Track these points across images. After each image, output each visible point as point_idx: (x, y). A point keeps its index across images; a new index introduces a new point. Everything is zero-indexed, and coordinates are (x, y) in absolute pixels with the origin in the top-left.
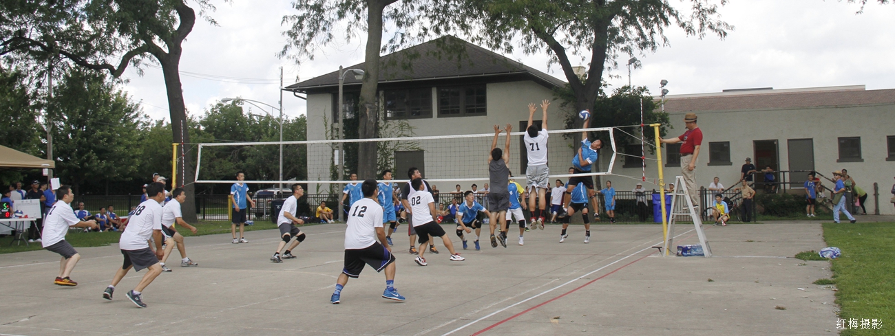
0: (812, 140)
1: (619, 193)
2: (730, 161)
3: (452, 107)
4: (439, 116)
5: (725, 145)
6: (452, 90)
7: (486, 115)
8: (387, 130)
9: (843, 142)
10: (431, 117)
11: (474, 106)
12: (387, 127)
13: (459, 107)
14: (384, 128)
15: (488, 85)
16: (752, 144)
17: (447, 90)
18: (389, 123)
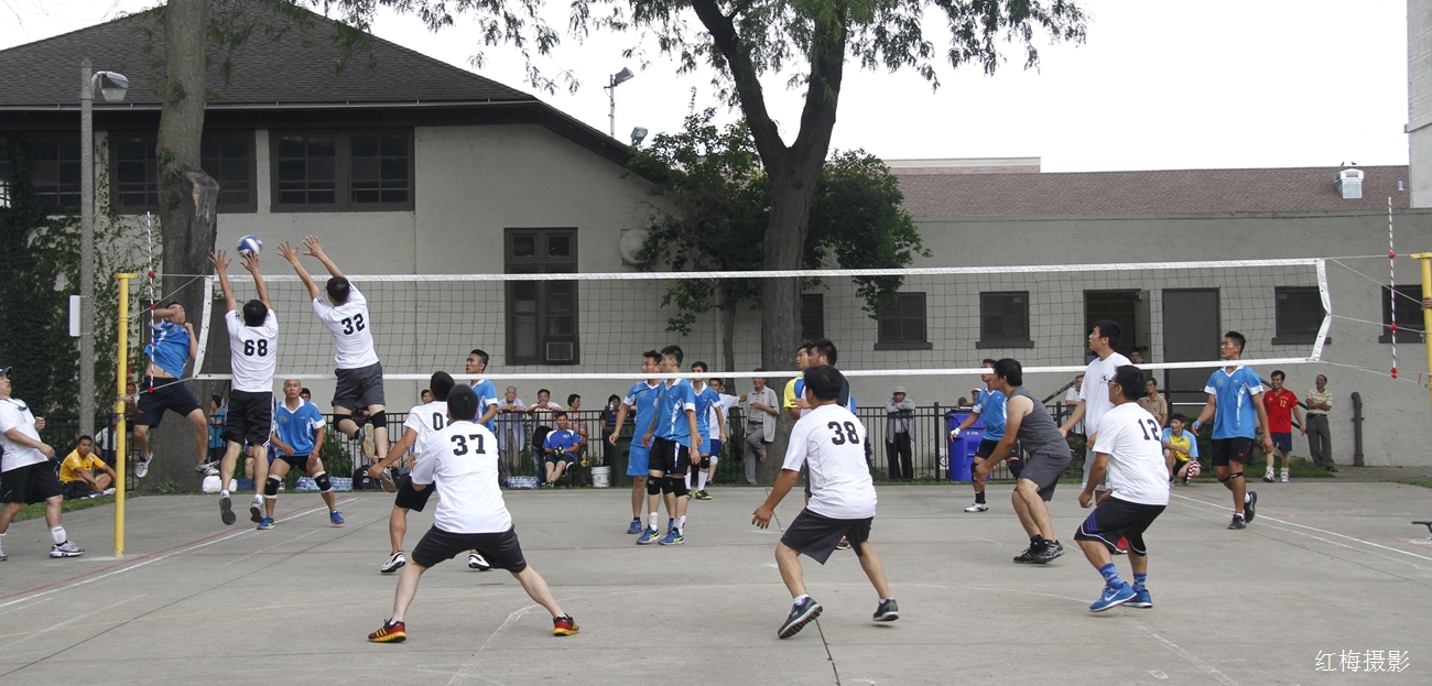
0: (1216, 291)
1: (871, 411)
2: (1028, 339)
3: (311, 186)
4: (274, 209)
5: (1016, 301)
6: (312, 140)
7: (412, 208)
8: (117, 242)
9: (1285, 297)
10: (253, 209)
11: (376, 185)
12: (118, 234)
13: (332, 186)
14: (108, 237)
15: (418, 131)
16: (1081, 297)
17: (299, 139)
18: (123, 223)
